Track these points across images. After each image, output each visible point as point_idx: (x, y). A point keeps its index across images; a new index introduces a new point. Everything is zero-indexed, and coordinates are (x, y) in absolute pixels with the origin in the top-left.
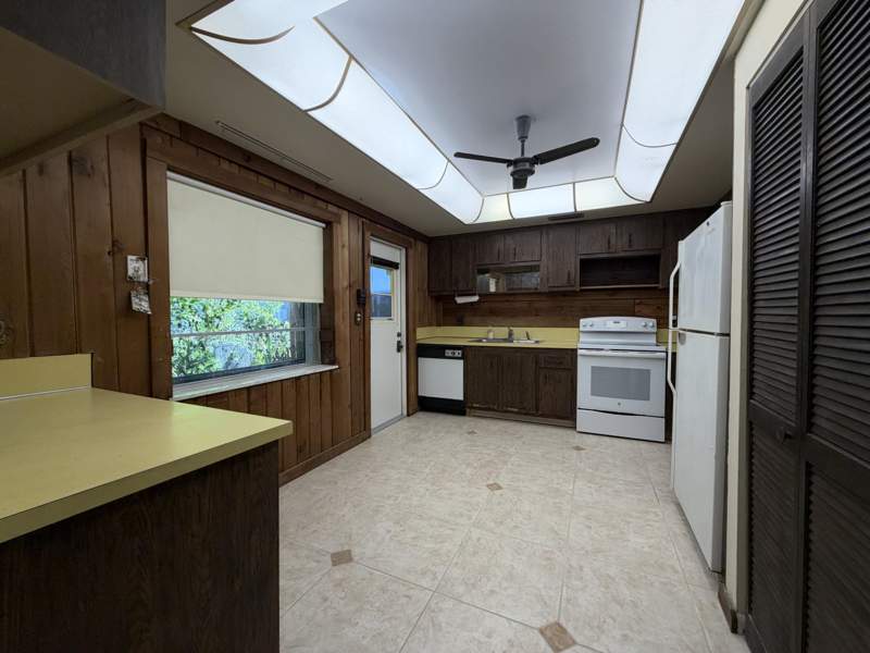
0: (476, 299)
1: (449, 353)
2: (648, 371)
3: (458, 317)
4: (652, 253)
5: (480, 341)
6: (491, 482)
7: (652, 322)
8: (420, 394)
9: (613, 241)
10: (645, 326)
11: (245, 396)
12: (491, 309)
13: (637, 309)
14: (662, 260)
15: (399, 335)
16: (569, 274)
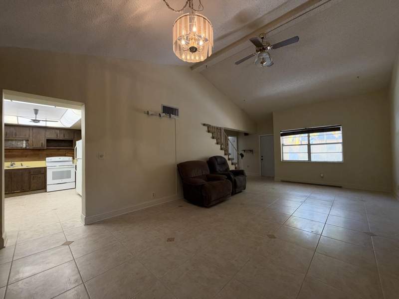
2: (70, 171)
4: (71, 139)
9: (58, 135)
10: (69, 159)
13: (66, 154)
14: (74, 141)
16: (42, 143)
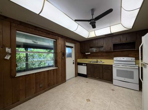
0: (90, 53)
1: (83, 64)
2: (133, 72)
3: (86, 57)
4: (133, 41)
5: (90, 62)
6: (88, 98)
7: (133, 59)
8: (78, 72)
9: (122, 39)
10: (132, 59)
11: (35, 75)
12: (93, 55)
13: (129, 55)
14: (136, 43)
15: (73, 61)
16: (110, 47)
